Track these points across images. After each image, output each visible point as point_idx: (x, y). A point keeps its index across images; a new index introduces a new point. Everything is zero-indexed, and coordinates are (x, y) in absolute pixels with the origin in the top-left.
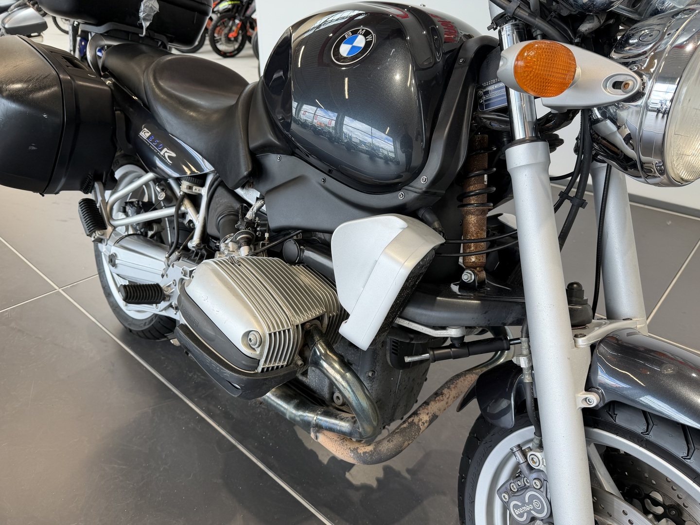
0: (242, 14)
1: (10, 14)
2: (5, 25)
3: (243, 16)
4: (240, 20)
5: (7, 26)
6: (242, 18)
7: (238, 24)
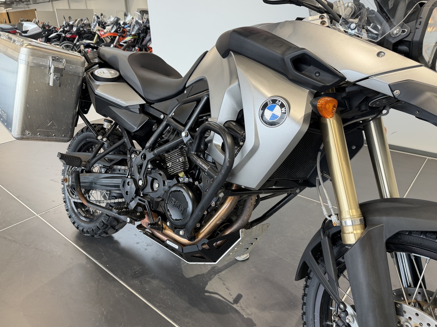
0: (140, 44)
3: (140, 45)
4: (139, 47)
6: (139, 46)
7: (137, 49)
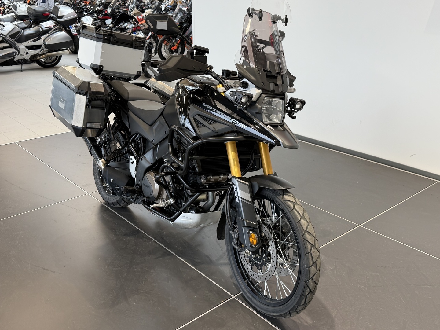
1: (49, 35)
2: (45, 43)
5: (46, 43)
7: (179, 41)
